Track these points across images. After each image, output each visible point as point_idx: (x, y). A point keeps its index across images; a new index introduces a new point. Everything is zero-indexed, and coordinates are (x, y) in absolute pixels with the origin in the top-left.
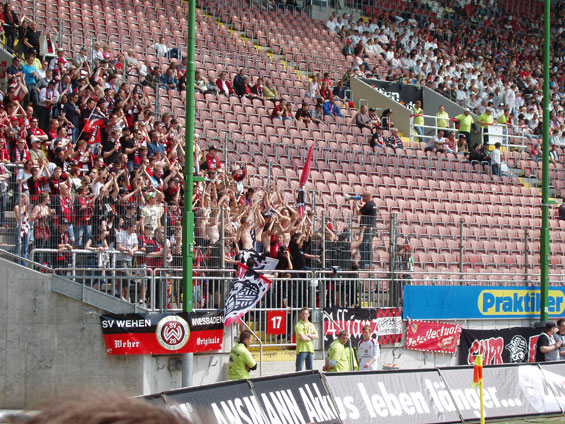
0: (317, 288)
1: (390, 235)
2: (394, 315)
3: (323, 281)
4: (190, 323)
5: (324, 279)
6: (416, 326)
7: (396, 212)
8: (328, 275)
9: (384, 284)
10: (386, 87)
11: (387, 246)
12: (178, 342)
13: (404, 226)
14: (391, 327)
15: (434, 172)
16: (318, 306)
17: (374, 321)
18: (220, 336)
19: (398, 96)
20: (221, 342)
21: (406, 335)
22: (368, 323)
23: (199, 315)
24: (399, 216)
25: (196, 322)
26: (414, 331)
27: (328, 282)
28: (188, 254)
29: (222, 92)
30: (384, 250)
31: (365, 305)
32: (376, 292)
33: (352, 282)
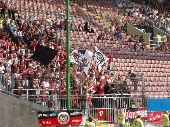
0: (116, 101)
1: (142, 81)
2: (144, 110)
3: (118, 98)
4: (70, 115)
5: (118, 97)
6: (152, 114)
7: (144, 72)
8: (119, 96)
9: (140, 98)
10: (140, 27)
11: (141, 85)
12: (66, 121)
13: (147, 78)
14: (143, 114)
15: (158, 57)
16: (116, 107)
17: (137, 112)
18: (81, 119)
19: (144, 30)
20: (81, 121)
21: (149, 117)
22: (135, 113)
23: (73, 111)
24: (145, 74)
25: (72, 114)
26: (152, 115)
27: (120, 98)
28: (68, 90)
29: (80, 31)
30: (140, 86)
31: (134, 107)
32: (137, 102)
33: (129, 98)
